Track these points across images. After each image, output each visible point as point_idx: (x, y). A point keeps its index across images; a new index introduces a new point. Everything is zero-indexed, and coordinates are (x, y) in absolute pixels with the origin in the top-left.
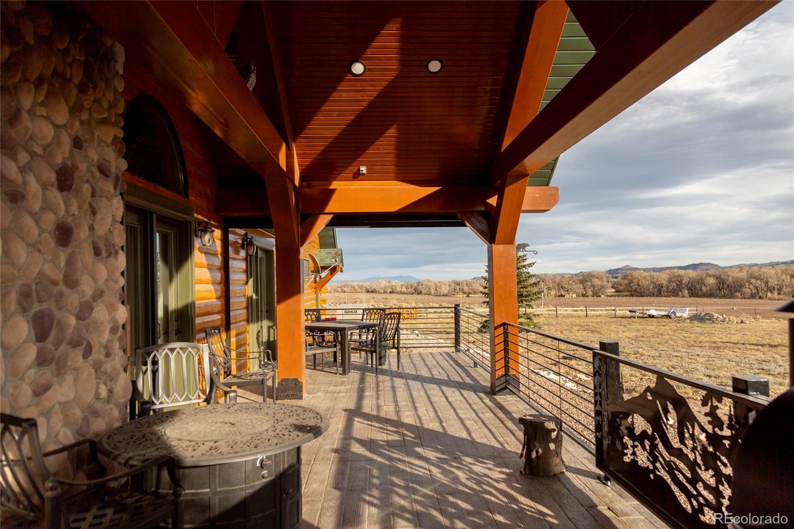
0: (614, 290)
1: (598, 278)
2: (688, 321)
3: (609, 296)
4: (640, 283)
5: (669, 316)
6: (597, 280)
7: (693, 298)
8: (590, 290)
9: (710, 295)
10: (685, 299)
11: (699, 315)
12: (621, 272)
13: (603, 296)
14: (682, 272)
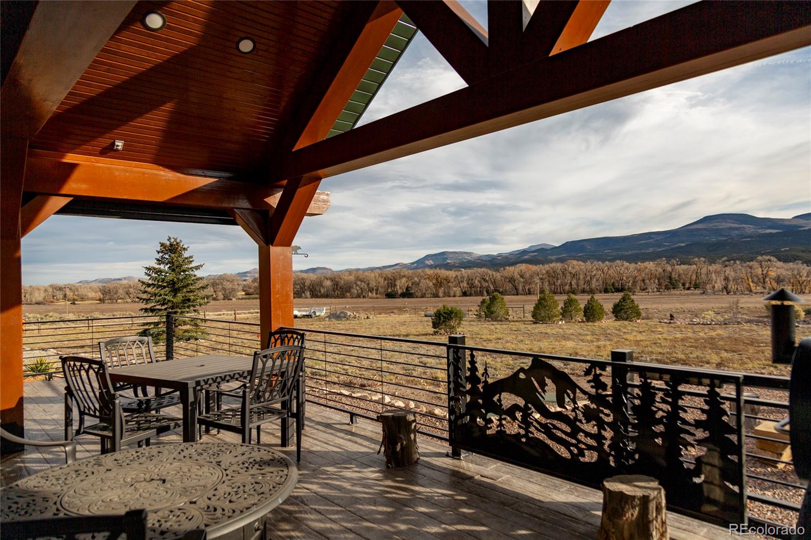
0: (244, 293)
1: (229, 281)
2: (327, 319)
3: (239, 299)
5: (311, 316)
6: (229, 283)
7: (314, 299)
8: (220, 293)
9: (327, 296)
10: (307, 299)
11: (336, 314)
12: (249, 275)
13: (234, 299)
14: (304, 275)
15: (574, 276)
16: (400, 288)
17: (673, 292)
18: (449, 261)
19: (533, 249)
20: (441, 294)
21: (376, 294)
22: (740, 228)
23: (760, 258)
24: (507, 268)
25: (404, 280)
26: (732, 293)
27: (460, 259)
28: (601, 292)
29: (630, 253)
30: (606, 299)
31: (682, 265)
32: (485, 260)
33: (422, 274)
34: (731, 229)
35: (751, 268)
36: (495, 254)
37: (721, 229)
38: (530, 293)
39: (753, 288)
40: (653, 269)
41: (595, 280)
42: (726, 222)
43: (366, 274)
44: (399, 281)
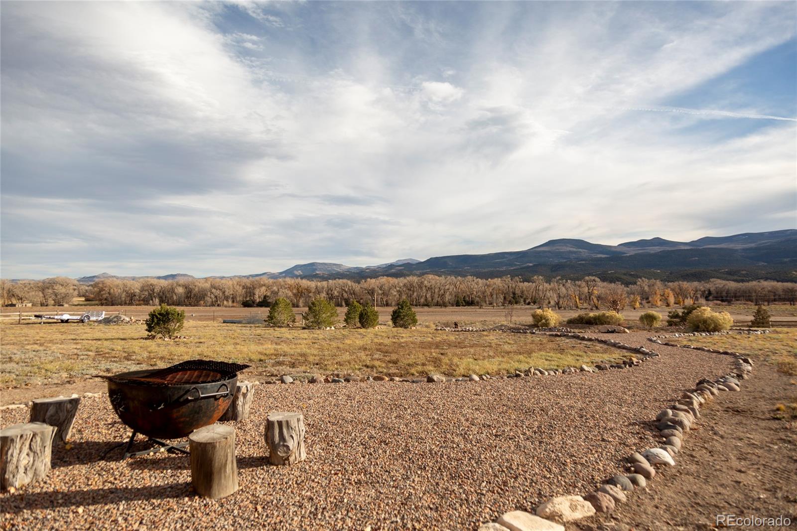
0: (83, 299)
1: (62, 285)
3: (74, 305)
4: (112, 291)
5: (82, 320)
6: (62, 287)
8: (51, 298)
9: (179, 303)
13: (66, 305)
14: (155, 282)
15: (429, 289)
16: (259, 297)
17: (515, 306)
18: (317, 272)
19: (400, 263)
20: (301, 304)
21: (233, 302)
22: (578, 251)
23: (587, 278)
24: (369, 279)
25: (264, 288)
26: (563, 309)
27: (329, 271)
28: (453, 305)
29: (486, 270)
30: (454, 312)
31: (525, 283)
32: (354, 273)
33: (283, 283)
34: (570, 252)
35: (579, 286)
36: (364, 266)
37: (560, 252)
38: (387, 305)
39: (580, 305)
40: (501, 285)
41: (448, 293)
42: (567, 246)
43: (223, 281)
44: (258, 290)
